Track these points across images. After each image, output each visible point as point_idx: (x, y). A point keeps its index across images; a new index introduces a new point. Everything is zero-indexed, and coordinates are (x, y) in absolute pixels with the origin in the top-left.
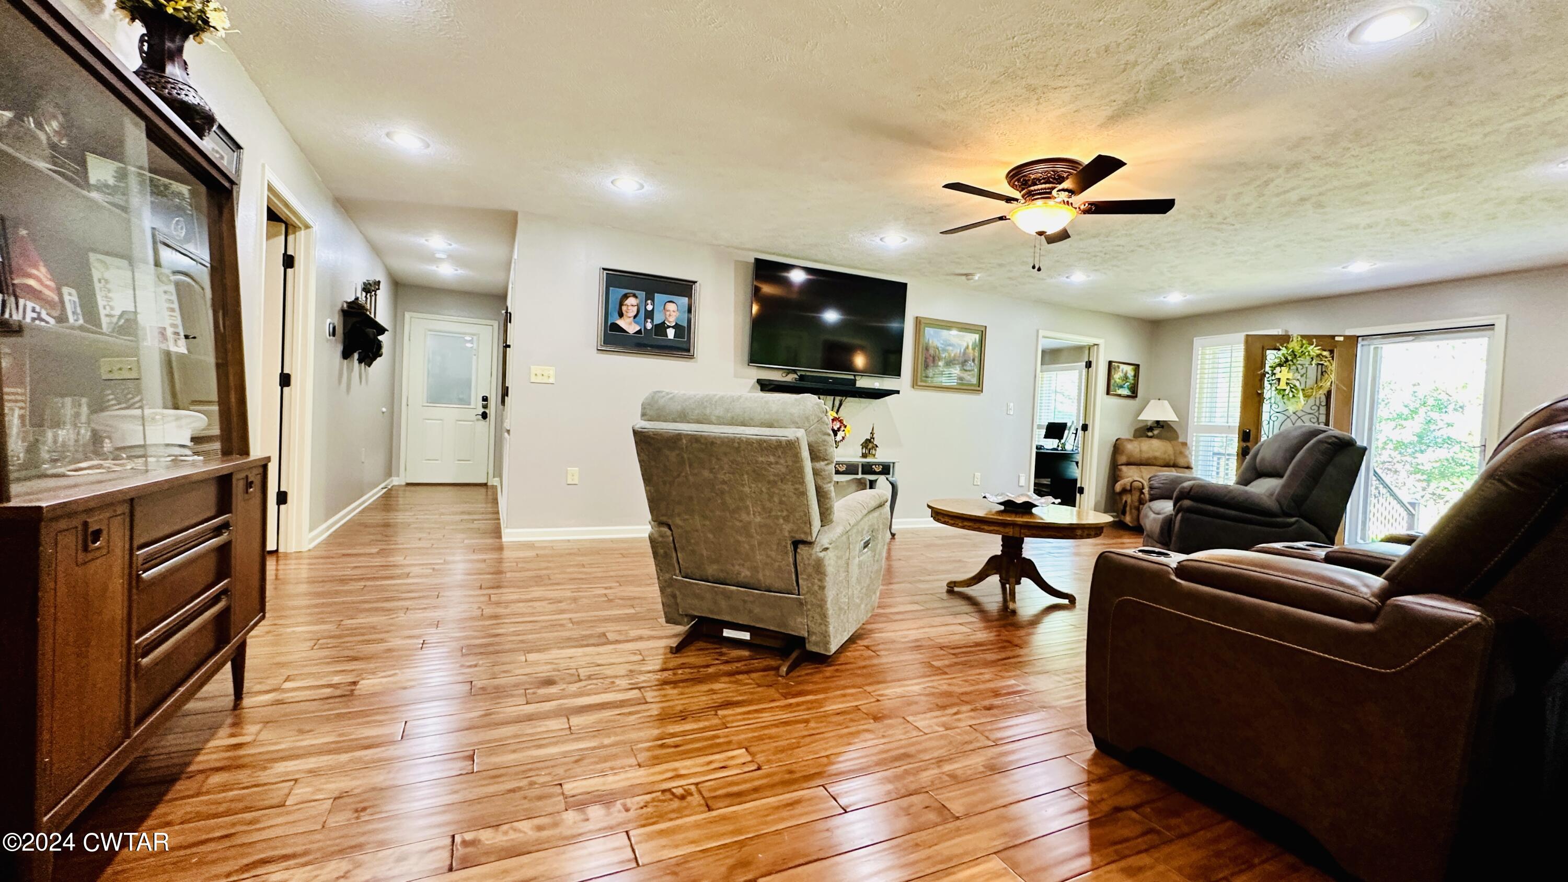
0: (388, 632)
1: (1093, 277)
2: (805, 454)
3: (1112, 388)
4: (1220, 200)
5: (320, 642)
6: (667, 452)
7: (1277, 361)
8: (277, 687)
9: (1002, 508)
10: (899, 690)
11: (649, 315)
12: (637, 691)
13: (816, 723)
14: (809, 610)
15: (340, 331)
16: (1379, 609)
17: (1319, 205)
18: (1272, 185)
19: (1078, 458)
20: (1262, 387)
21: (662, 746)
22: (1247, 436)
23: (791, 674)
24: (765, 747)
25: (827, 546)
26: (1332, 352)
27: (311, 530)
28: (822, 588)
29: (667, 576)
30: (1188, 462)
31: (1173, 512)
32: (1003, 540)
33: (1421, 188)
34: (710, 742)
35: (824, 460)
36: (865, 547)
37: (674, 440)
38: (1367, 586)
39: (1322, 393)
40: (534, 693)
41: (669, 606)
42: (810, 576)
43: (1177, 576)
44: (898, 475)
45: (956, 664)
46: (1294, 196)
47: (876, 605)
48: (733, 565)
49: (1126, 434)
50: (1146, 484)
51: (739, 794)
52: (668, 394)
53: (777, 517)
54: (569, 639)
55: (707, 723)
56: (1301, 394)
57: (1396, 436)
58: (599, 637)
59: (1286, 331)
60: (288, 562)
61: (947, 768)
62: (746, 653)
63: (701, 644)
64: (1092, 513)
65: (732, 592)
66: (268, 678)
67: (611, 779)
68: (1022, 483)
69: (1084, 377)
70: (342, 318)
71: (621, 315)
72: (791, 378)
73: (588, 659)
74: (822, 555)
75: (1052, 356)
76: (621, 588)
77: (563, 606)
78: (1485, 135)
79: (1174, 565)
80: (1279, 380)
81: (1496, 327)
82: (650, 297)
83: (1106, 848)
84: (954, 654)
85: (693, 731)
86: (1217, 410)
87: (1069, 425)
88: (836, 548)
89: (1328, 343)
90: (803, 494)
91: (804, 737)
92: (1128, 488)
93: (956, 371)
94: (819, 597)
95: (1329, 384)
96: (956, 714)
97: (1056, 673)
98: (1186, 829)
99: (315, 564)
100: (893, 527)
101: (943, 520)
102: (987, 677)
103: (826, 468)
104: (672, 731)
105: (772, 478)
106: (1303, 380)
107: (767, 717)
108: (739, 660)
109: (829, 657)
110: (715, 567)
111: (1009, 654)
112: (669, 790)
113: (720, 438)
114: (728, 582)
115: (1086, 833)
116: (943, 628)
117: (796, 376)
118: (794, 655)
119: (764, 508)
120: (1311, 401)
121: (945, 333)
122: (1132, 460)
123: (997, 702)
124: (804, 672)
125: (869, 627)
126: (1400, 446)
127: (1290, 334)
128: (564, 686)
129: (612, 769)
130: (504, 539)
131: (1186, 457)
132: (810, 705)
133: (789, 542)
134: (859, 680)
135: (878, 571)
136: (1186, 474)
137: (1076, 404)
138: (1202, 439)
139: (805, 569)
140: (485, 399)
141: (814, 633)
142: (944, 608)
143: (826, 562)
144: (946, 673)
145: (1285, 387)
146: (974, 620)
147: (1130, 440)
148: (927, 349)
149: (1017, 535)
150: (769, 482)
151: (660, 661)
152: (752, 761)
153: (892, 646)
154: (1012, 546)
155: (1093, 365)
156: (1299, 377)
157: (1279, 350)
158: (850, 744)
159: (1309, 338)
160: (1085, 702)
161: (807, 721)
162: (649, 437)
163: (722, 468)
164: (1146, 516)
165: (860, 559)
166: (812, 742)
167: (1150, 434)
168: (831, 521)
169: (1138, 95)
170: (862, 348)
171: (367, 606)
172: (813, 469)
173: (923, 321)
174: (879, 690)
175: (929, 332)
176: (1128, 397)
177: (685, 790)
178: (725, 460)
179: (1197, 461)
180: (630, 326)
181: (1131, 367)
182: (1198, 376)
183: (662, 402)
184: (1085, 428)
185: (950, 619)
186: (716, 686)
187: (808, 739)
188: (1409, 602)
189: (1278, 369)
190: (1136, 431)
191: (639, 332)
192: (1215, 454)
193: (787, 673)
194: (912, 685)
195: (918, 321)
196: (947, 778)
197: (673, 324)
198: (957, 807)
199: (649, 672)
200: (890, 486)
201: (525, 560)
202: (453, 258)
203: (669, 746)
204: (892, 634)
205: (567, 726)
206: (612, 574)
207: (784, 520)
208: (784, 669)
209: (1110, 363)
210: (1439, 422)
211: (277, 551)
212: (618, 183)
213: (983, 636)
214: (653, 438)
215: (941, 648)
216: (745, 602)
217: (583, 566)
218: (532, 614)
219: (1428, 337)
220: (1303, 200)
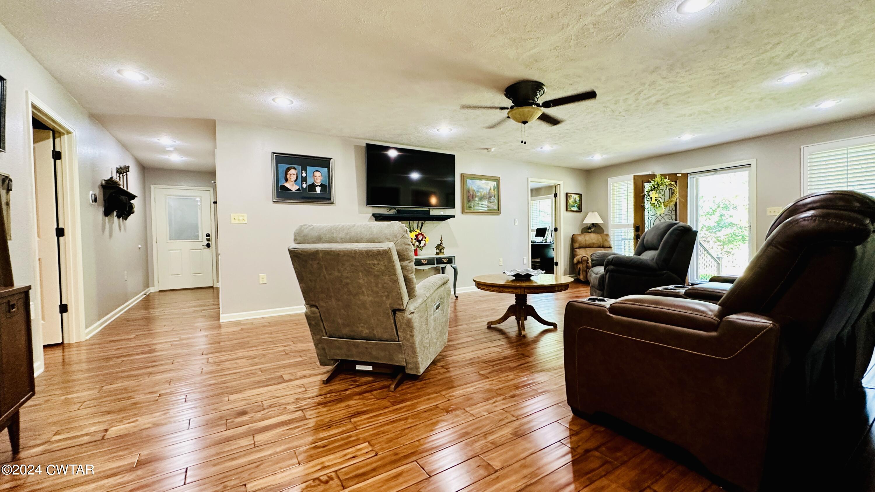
0: (134, 391)
1: (555, 147)
2: (396, 257)
3: (568, 207)
4: (617, 102)
5: (85, 403)
6: (311, 262)
7: (650, 188)
8: (47, 440)
9: (514, 278)
10: (461, 392)
11: (304, 179)
12: (300, 412)
13: (413, 419)
14: (405, 350)
15: (100, 198)
16: (719, 323)
17: (666, 104)
18: (642, 95)
19: (554, 246)
20: (644, 203)
21: (315, 448)
22: (638, 229)
23: (397, 390)
24: (381, 440)
25: (413, 311)
26: (676, 182)
27: (87, 327)
28: (412, 336)
29: (318, 337)
30: (610, 245)
31: (604, 273)
32: (516, 296)
33: (715, 93)
34: (346, 441)
35: (407, 260)
36: (437, 309)
37: (314, 255)
38: (711, 311)
39: (672, 204)
40: (233, 422)
41: (321, 355)
42: (404, 329)
43: (610, 313)
44: (457, 263)
45: (493, 371)
46: (653, 100)
47: (447, 340)
48: (358, 327)
49: (577, 232)
50: (589, 258)
51: (364, 474)
52: (310, 226)
53: (382, 296)
54: (259, 382)
55: (344, 428)
56: (663, 205)
57: (707, 223)
58: (278, 378)
59: (653, 172)
60: (71, 349)
61: (490, 438)
62: (370, 379)
63: (343, 376)
64: (563, 277)
65: (358, 343)
66: (40, 435)
67: (279, 476)
68: (525, 262)
69: (554, 202)
70: (102, 190)
71: (287, 180)
72: (392, 212)
73: (269, 394)
74: (410, 316)
75: (536, 192)
76: (294, 345)
77: (257, 360)
78: (744, 65)
79: (608, 306)
80: (651, 198)
81: (752, 165)
82: (304, 169)
83: (582, 477)
84: (492, 365)
85: (335, 435)
86: (622, 216)
87: (548, 229)
88: (419, 311)
89: (674, 177)
90: (396, 281)
91: (404, 429)
92: (581, 260)
93: (485, 203)
94: (411, 341)
95: (676, 199)
96: (494, 402)
97: (548, 370)
98: (625, 458)
99: (90, 349)
100: (456, 292)
101: (482, 288)
102: (511, 377)
103: (409, 265)
104: (322, 436)
105: (376, 273)
106: (663, 197)
107: (382, 419)
108: (366, 383)
109: (420, 376)
110: (347, 329)
111: (523, 362)
112: (318, 479)
113: (343, 251)
114: (356, 337)
115: (571, 469)
116: (486, 350)
117: (395, 211)
118: (399, 377)
119: (373, 291)
120: (668, 208)
121: (478, 182)
122: (582, 245)
123: (518, 392)
124: (405, 387)
125: (444, 354)
126: (709, 228)
127: (655, 173)
128: (253, 415)
129: (281, 468)
130: (221, 321)
131: (608, 242)
132: (408, 408)
133: (390, 311)
134: (438, 389)
135: (446, 321)
136: (609, 251)
137: (550, 217)
138: (616, 232)
139: (401, 326)
140: (208, 235)
141: (410, 363)
142: (486, 338)
143: (413, 320)
144: (488, 378)
145: (655, 202)
146: (503, 343)
147: (580, 235)
148: (469, 192)
149: (523, 293)
150: (375, 276)
151: (317, 390)
152: (372, 450)
153: (457, 365)
154: (521, 299)
155: (558, 195)
156: (661, 196)
157: (651, 182)
158: (432, 430)
159: (664, 176)
160: (565, 386)
161: (406, 419)
162: (299, 253)
163: (345, 269)
164: (591, 275)
165: (435, 315)
166: (410, 432)
167: (590, 231)
168: (415, 296)
169: (571, 43)
170: (434, 193)
171: (124, 374)
172: (401, 266)
173: (465, 175)
174: (450, 393)
175: (469, 182)
176: (577, 212)
177: (328, 477)
178: (347, 264)
179: (614, 244)
180: (292, 187)
181: (578, 196)
182: (612, 199)
183: (306, 231)
184: (556, 230)
185: (490, 344)
186: (351, 402)
187: (407, 431)
188: (734, 318)
189: (651, 192)
190: (583, 229)
191: (299, 190)
192: (623, 239)
193: (395, 388)
194: (468, 387)
195: (462, 176)
196: (490, 445)
197: (320, 184)
198: (496, 464)
199: (309, 398)
200: (453, 270)
201: (235, 333)
202: (178, 150)
203: (319, 447)
204: (457, 357)
205: (253, 442)
206: (289, 336)
207: (386, 298)
208: (393, 387)
209: (567, 194)
210: (726, 215)
211: (62, 343)
212: (277, 100)
213: (508, 352)
214: (301, 254)
215: (485, 362)
216: (367, 348)
217: (271, 333)
218: (236, 368)
219: (718, 172)
220: (658, 101)
